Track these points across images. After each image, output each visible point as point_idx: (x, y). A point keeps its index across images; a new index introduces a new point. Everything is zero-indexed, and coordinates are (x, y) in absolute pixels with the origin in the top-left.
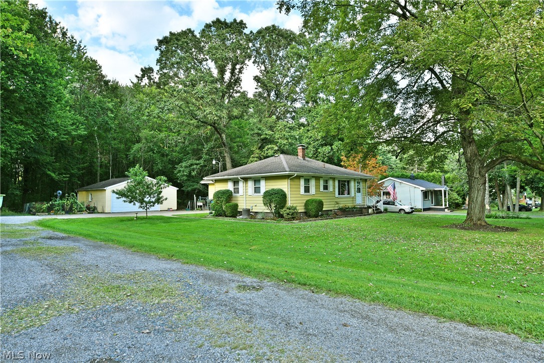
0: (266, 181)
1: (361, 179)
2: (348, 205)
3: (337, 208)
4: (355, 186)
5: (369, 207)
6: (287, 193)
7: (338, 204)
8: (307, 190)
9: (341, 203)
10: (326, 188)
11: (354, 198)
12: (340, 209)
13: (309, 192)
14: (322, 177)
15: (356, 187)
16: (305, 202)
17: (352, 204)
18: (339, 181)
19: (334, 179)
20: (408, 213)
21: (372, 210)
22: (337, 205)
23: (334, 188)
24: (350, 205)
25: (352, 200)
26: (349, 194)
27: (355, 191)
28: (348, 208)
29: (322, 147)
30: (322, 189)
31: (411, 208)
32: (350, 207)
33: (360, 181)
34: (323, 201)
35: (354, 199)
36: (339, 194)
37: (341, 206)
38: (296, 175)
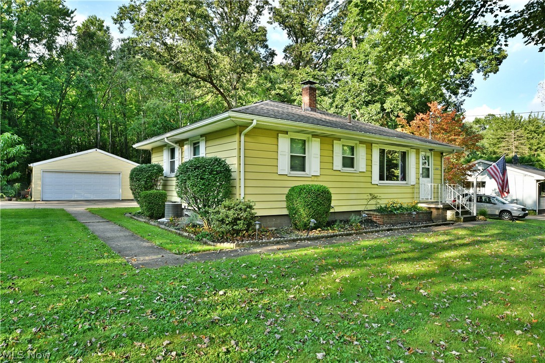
0: (210, 143)
1: (431, 150)
2: (400, 201)
3: (374, 208)
4: (418, 163)
5: (448, 208)
6: (234, 167)
7: (374, 198)
8: (298, 163)
9: (383, 196)
10: (349, 162)
11: (415, 187)
12: (381, 210)
13: (304, 170)
14: (339, 139)
15: (421, 166)
16: (286, 191)
17: (410, 201)
18: (382, 152)
19: (369, 145)
20: (519, 218)
21: (454, 212)
22: (373, 202)
23: (370, 165)
24: (405, 201)
25: (410, 190)
26: (404, 178)
27: (417, 173)
28: (401, 207)
29: (367, 105)
30: (338, 163)
31: (524, 210)
32: (405, 206)
33: (428, 154)
34: (331, 191)
35: (416, 190)
36: (381, 178)
37: (383, 203)
38: (255, 122)
